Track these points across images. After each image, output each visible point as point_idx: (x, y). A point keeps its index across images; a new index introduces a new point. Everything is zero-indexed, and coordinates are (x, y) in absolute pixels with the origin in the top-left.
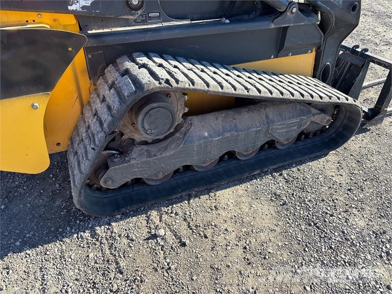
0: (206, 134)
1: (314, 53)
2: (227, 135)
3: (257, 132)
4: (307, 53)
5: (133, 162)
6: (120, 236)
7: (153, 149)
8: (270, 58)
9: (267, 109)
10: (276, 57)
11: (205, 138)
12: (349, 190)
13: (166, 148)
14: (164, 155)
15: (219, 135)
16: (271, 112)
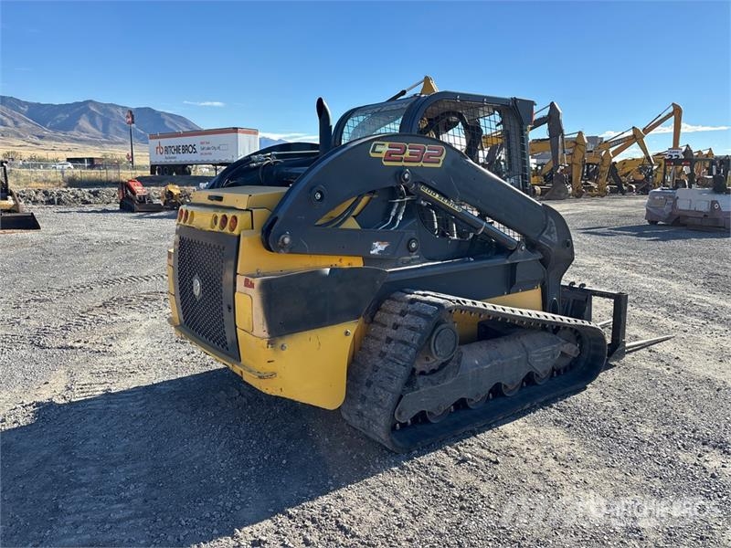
0: (477, 362)
1: (539, 288)
2: (495, 363)
3: (519, 360)
4: (533, 288)
5: (422, 390)
6: (429, 464)
7: (434, 378)
8: (503, 294)
9: (521, 339)
10: (509, 293)
11: (477, 366)
12: (624, 410)
13: (445, 377)
14: (446, 383)
15: (488, 363)
16: (526, 340)
